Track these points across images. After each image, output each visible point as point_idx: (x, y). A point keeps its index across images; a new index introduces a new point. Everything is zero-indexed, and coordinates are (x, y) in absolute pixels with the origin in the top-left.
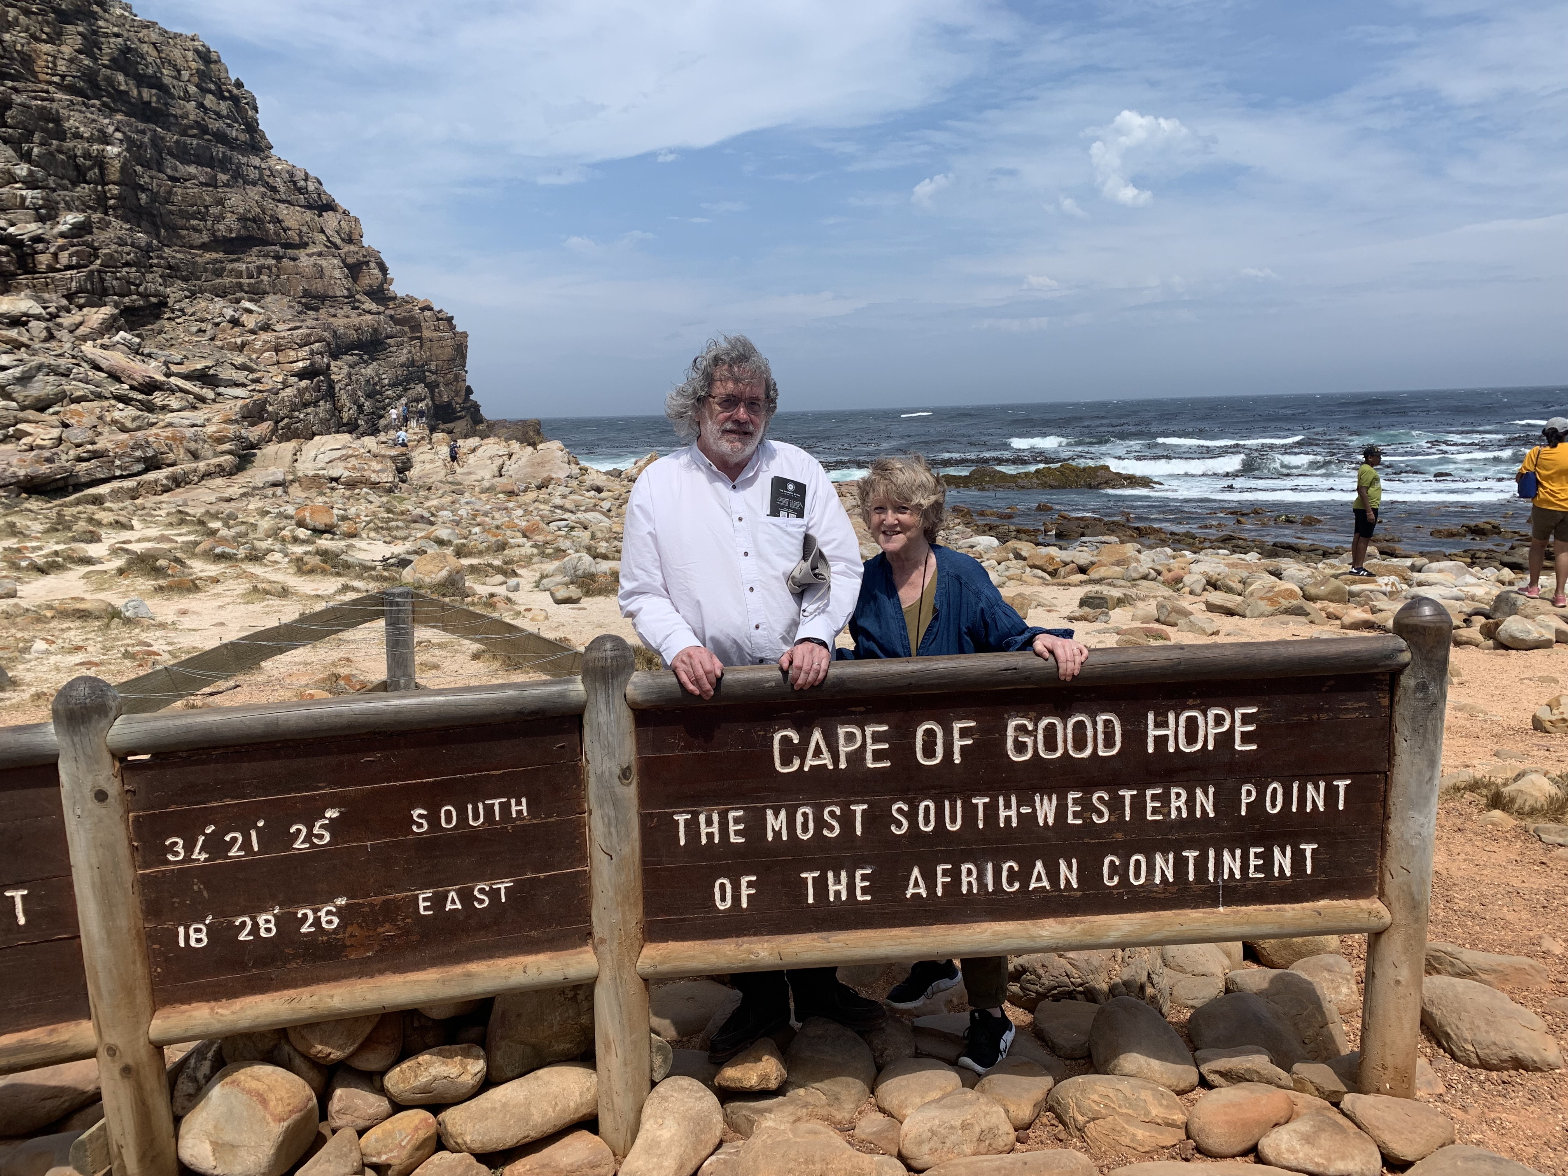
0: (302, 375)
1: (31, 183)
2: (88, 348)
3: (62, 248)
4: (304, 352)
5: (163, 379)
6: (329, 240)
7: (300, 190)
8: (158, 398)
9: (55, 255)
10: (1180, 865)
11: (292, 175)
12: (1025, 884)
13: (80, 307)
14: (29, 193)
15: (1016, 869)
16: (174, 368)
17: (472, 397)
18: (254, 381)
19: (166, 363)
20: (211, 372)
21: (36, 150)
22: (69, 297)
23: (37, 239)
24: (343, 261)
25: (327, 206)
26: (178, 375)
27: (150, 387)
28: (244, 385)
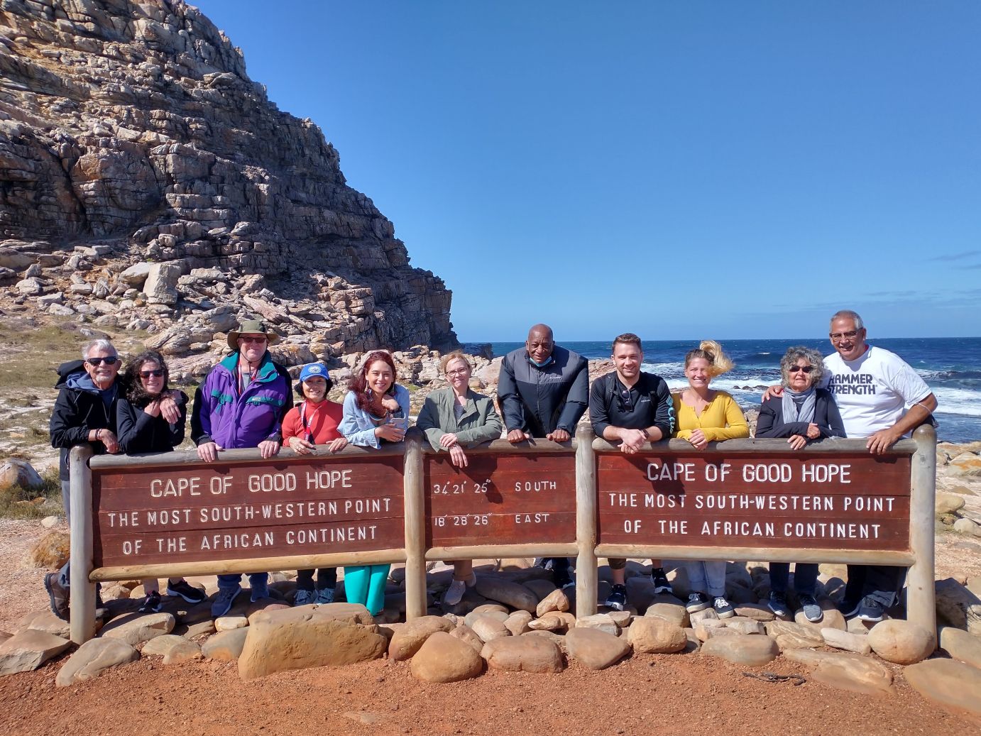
0: (359, 315)
1: (222, 206)
2: (247, 299)
3: (236, 242)
4: (360, 302)
5: (286, 316)
6: (376, 237)
7: (361, 206)
8: (282, 327)
9: (233, 245)
10: (818, 530)
11: (356, 198)
12: (751, 532)
13: (243, 275)
14: (221, 211)
15: (748, 525)
16: (291, 310)
17: (452, 329)
18: (334, 318)
19: (287, 307)
20: (310, 312)
21: (225, 188)
22: (238, 268)
23: (224, 237)
24: (384, 249)
25: (375, 215)
26: (293, 314)
27: (279, 320)
28: (328, 320)
